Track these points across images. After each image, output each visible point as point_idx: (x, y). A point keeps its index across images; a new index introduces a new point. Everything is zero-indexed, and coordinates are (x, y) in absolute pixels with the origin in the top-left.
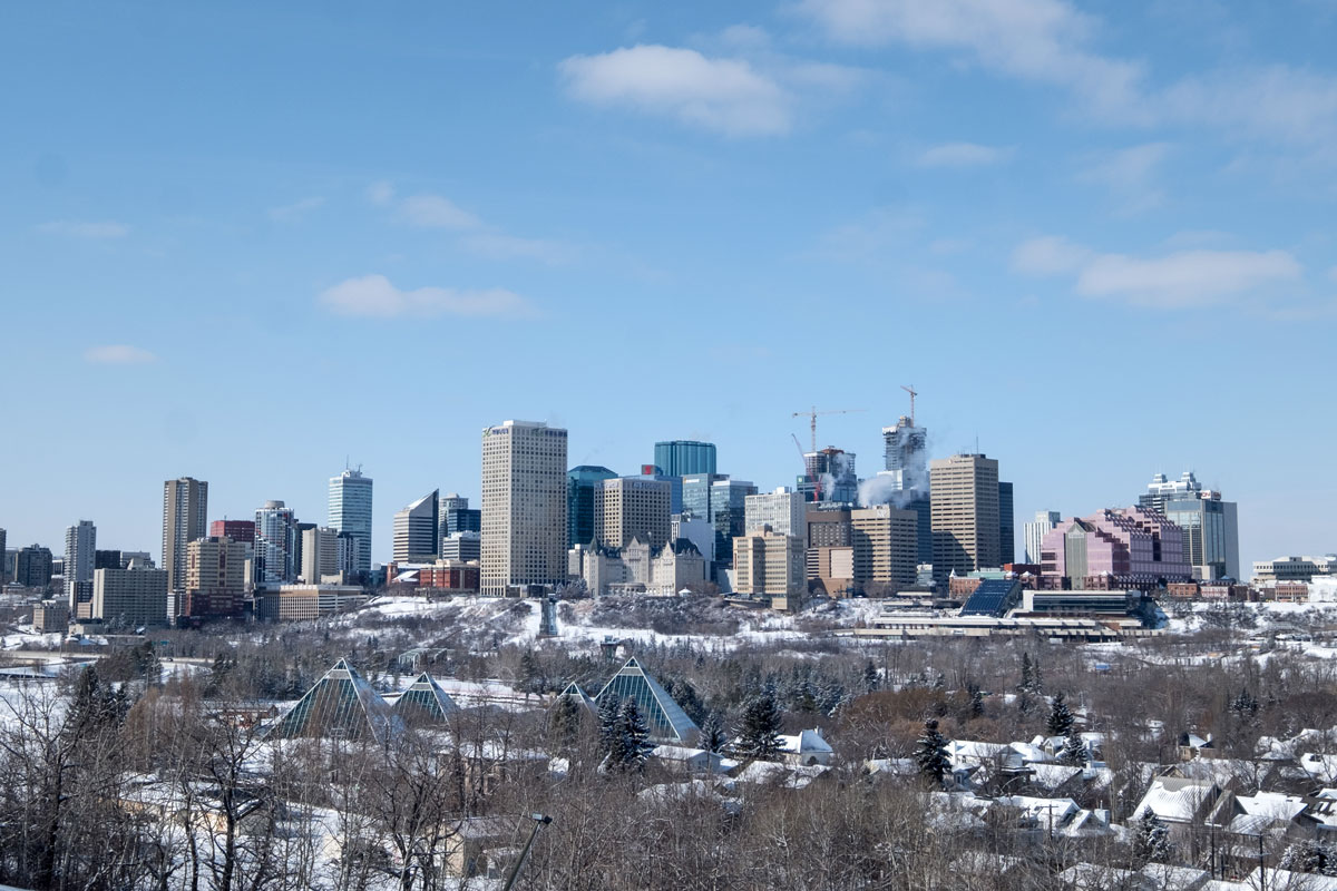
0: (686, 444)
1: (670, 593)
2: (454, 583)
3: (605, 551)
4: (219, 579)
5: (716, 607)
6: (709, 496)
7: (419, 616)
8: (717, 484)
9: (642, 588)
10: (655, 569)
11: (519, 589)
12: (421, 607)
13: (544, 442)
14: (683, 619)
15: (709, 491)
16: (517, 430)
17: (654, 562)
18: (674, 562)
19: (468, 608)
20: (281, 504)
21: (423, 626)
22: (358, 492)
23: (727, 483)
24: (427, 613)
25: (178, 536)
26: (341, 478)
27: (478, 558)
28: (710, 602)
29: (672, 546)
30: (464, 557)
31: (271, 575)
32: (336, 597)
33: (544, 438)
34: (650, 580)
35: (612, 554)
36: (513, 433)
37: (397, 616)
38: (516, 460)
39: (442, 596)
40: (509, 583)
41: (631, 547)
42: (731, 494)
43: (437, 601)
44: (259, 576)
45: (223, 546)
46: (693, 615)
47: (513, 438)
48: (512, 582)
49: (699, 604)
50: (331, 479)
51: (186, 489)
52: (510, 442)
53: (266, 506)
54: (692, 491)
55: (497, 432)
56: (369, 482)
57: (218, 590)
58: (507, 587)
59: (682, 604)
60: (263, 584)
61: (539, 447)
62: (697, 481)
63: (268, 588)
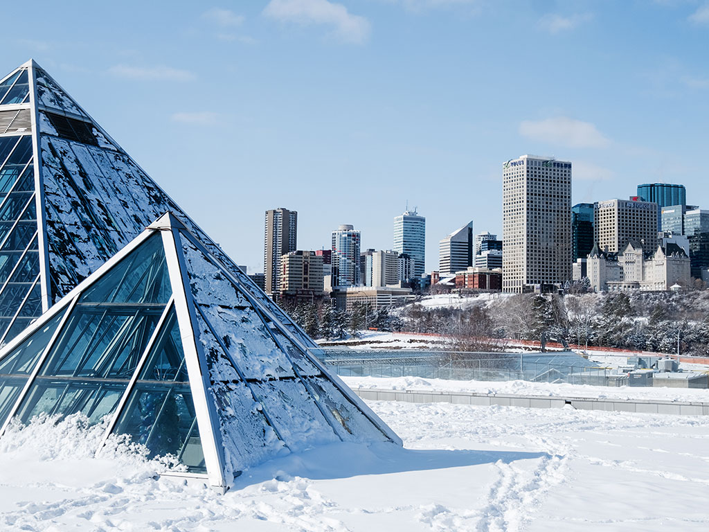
0: (662, 186)
1: (663, 287)
2: (482, 285)
3: (605, 254)
4: (303, 283)
5: (704, 298)
6: (683, 222)
7: (452, 308)
8: (688, 213)
9: (637, 285)
10: (647, 270)
11: (533, 287)
12: (454, 300)
13: (552, 172)
14: (675, 309)
15: (683, 218)
16: (531, 162)
17: (646, 264)
18: (665, 262)
19: (492, 301)
20: (351, 227)
21: (455, 315)
22: (414, 227)
23: (697, 212)
24: (458, 305)
25: (275, 252)
26: (402, 216)
27: (501, 267)
28: (699, 294)
29: (663, 249)
30: (490, 266)
31: (343, 280)
32: (391, 296)
33: (552, 168)
34: (643, 278)
35: (610, 258)
36: (528, 164)
37: (434, 308)
38: (530, 185)
39: (472, 293)
40: (525, 283)
41: (627, 251)
42: (701, 220)
43: (467, 297)
44: (335, 282)
45: (306, 258)
46: (684, 305)
47: (528, 168)
48: (528, 282)
49: (689, 297)
50: (395, 218)
51: (280, 217)
52: (525, 171)
53: (340, 229)
54: (669, 219)
55: (515, 164)
56: (423, 220)
57: (303, 291)
58: (524, 285)
59: (674, 297)
60: (338, 288)
61: (548, 175)
62: (673, 211)
63: (341, 290)
